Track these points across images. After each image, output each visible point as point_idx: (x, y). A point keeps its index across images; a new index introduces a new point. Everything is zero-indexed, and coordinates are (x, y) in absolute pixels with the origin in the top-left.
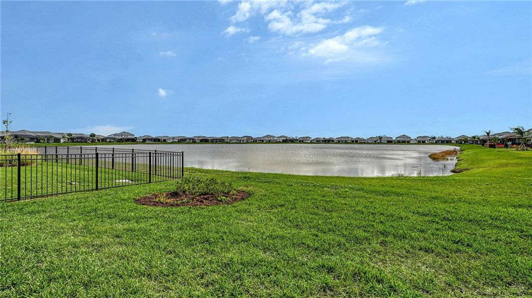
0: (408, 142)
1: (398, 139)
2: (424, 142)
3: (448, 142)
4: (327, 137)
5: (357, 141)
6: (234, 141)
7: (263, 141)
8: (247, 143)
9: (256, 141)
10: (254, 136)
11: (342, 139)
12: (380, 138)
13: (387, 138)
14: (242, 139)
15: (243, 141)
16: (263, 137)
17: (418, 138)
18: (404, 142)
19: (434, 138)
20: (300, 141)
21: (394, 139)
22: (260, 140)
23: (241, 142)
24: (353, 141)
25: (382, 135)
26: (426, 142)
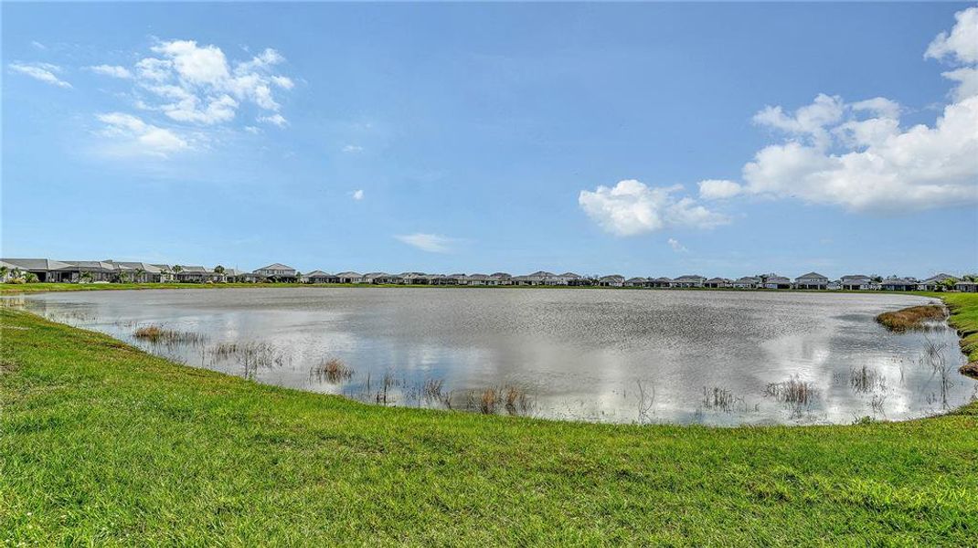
0: (823, 287)
1: (801, 282)
2: (856, 288)
3: (910, 288)
4: (656, 277)
5: (715, 286)
6: (477, 283)
7: (530, 283)
8: (500, 286)
9: (517, 283)
10: (514, 274)
11: (685, 281)
12: (764, 278)
13: (779, 278)
14: (491, 279)
15: (493, 282)
16: (531, 276)
17: (843, 279)
18: (813, 287)
19: (878, 280)
20: (602, 284)
21: (793, 281)
22: (526, 282)
23: (490, 284)
24: (707, 285)
25: (766, 273)
26: (862, 287)
